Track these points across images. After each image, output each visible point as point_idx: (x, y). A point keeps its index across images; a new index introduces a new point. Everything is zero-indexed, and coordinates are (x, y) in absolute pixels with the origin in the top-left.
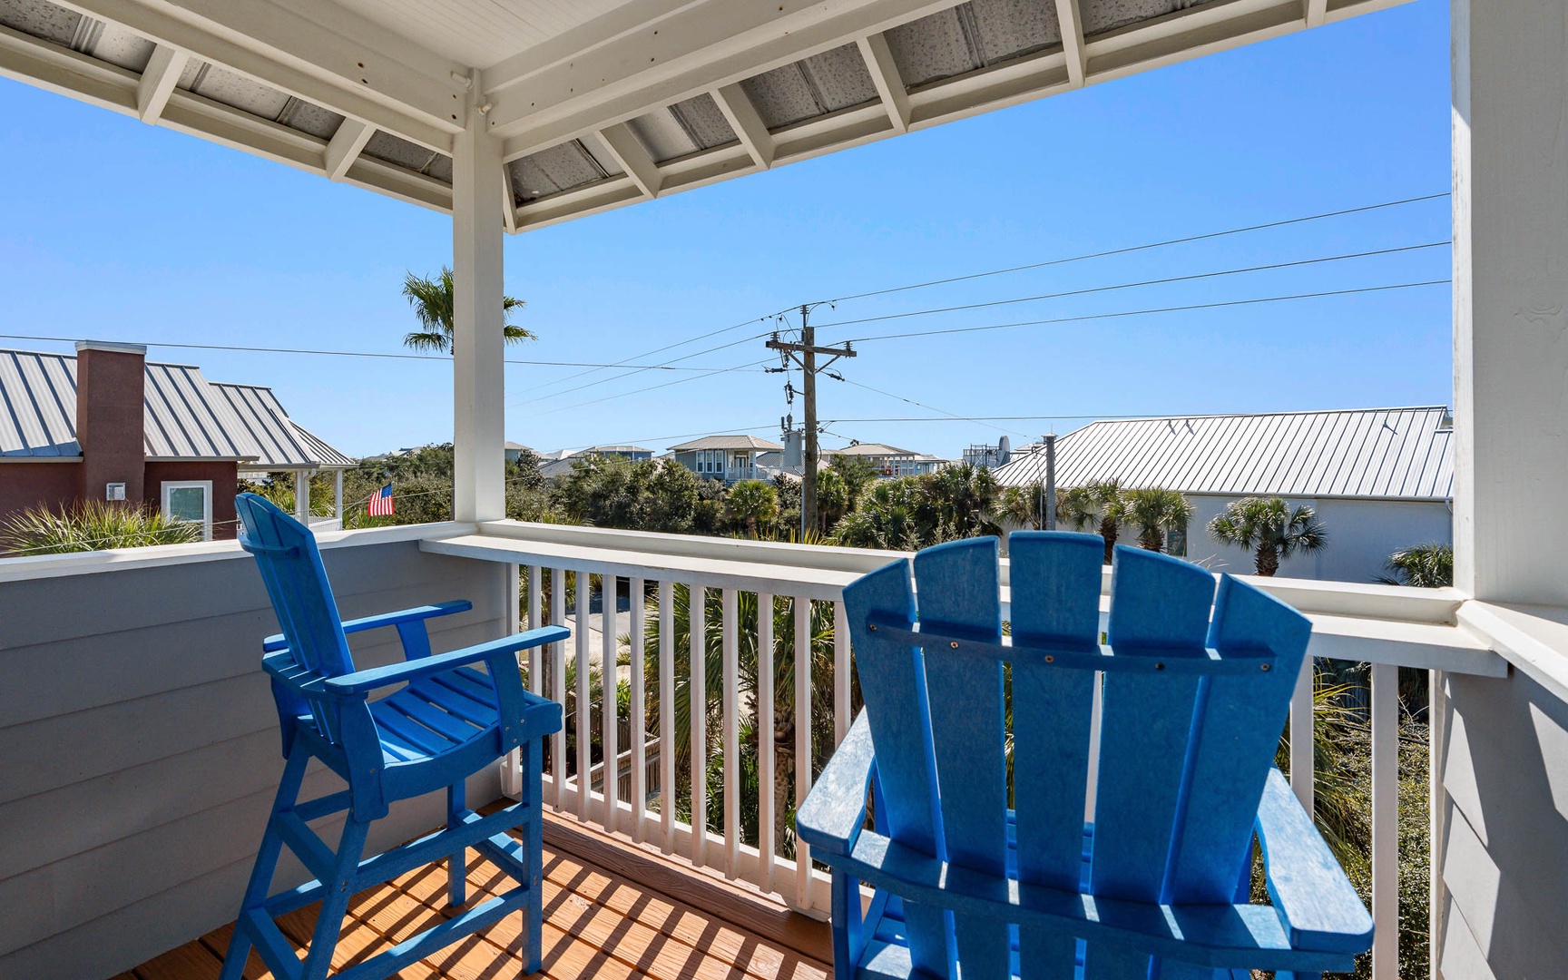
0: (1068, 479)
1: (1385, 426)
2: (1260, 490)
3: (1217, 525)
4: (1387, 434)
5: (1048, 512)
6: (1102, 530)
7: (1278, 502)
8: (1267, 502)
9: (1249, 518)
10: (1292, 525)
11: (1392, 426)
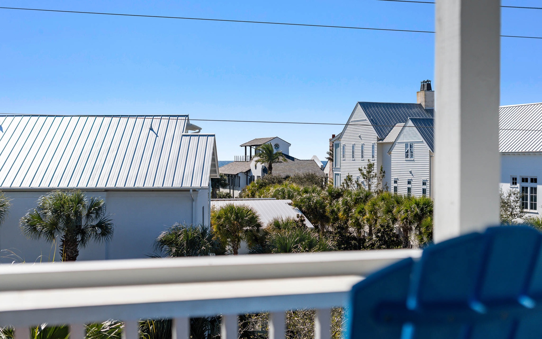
1: (151, 129)
2: (63, 185)
3: (29, 221)
4: (152, 135)
8: (70, 196)
9: (55, 211)
10: (88, 216)
11: (155, 129)
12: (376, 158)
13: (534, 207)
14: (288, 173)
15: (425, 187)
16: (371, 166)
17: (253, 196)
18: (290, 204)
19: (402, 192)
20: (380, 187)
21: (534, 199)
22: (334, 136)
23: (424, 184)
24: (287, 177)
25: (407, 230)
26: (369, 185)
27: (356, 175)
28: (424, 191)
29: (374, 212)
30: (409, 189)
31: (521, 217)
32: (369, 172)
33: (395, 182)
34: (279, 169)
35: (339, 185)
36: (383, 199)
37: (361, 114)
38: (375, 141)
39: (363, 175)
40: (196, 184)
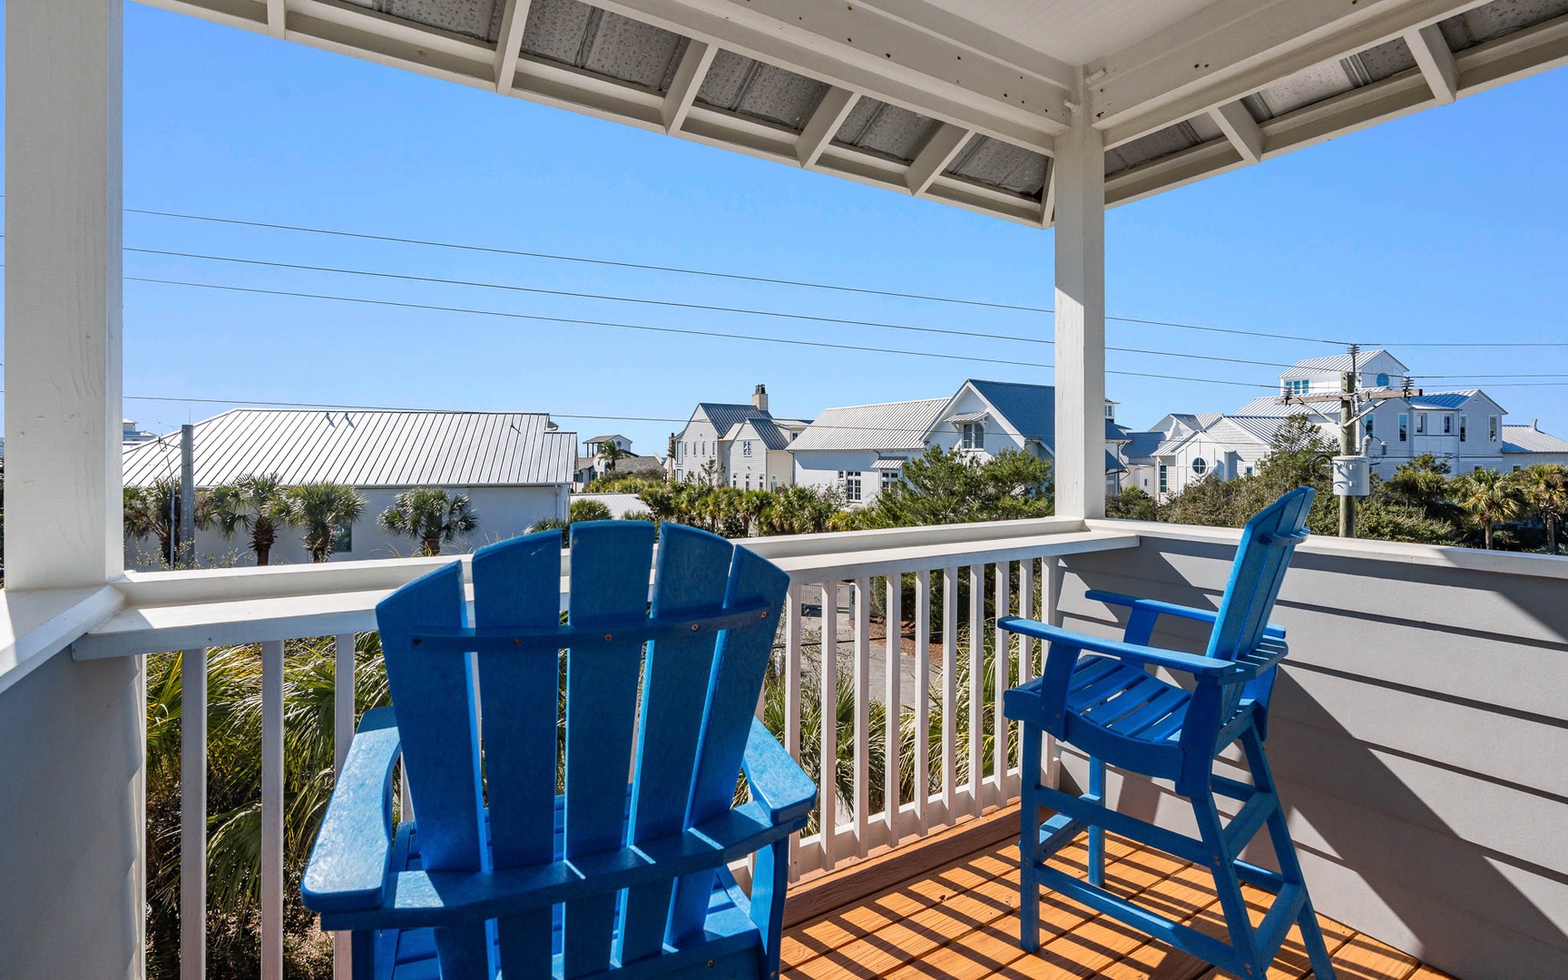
0: (209, 476)
1: (512, 426)
2: (423, 481)
3: (387, 518)
4: (514, 432)
5: (184, 517)
6: (255, 533)
7: (441, 492)
8: (431, 492)
9: (416, 508)
10: (451, 512)
11: (517, 426)
12: (716, 453)
13: (858, 497)
14: (631, 469)
15: (761, 481)
16: (712, 462)
17: (598, 490)
18: (637, 498)
19: (741, 486)
20: (721, 481)
21: (858, 490)
22: (673, 434)
23: (761, 478)
24: (630, 473)
25: (746, 521)
26: (710, 480)
27: (698, 470)
28: (761, 484)
29: (717, 504)
30: (747, 483)
31: (848, 506)
32: (711, 468)
33: (735, 477)
34: (622, 465)
35: (680, 480)
36: (725, 492)
37: (702, 414)
38: (716, 439)
39: (705, 470)
40: (561, 480)
